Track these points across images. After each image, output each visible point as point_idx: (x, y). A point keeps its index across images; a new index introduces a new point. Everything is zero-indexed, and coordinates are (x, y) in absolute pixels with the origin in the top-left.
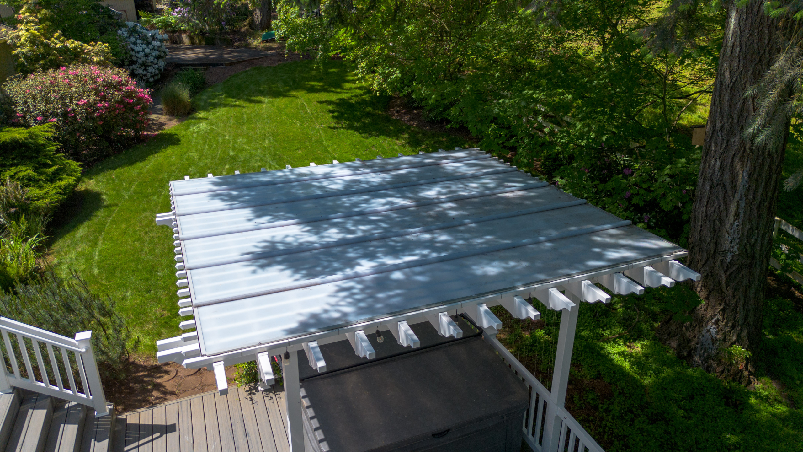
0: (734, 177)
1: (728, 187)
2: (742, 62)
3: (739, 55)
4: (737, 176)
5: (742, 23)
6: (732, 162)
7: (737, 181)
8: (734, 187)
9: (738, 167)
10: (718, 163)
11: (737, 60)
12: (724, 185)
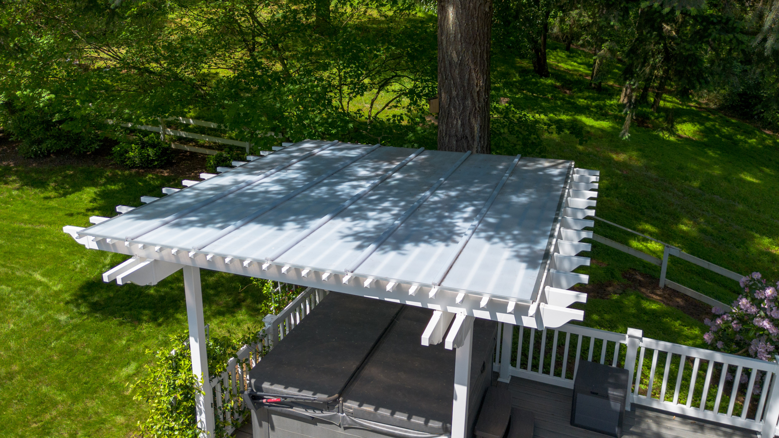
0: (472, 129)
1: (469, 138)
2: (464, 45)
3: (461, 40)
4: (474, 129)
5: (459, 16)
6: (469, 119)
7: (474, 132)
8: (473, 138)
9: (474, 122)
10: (459, 122)
11: (460, 43)
12: (467, 137)
